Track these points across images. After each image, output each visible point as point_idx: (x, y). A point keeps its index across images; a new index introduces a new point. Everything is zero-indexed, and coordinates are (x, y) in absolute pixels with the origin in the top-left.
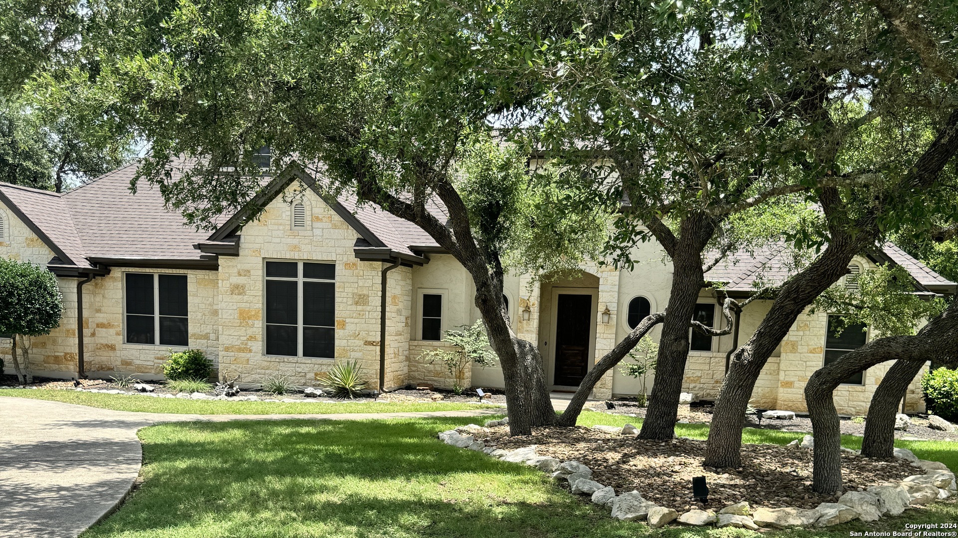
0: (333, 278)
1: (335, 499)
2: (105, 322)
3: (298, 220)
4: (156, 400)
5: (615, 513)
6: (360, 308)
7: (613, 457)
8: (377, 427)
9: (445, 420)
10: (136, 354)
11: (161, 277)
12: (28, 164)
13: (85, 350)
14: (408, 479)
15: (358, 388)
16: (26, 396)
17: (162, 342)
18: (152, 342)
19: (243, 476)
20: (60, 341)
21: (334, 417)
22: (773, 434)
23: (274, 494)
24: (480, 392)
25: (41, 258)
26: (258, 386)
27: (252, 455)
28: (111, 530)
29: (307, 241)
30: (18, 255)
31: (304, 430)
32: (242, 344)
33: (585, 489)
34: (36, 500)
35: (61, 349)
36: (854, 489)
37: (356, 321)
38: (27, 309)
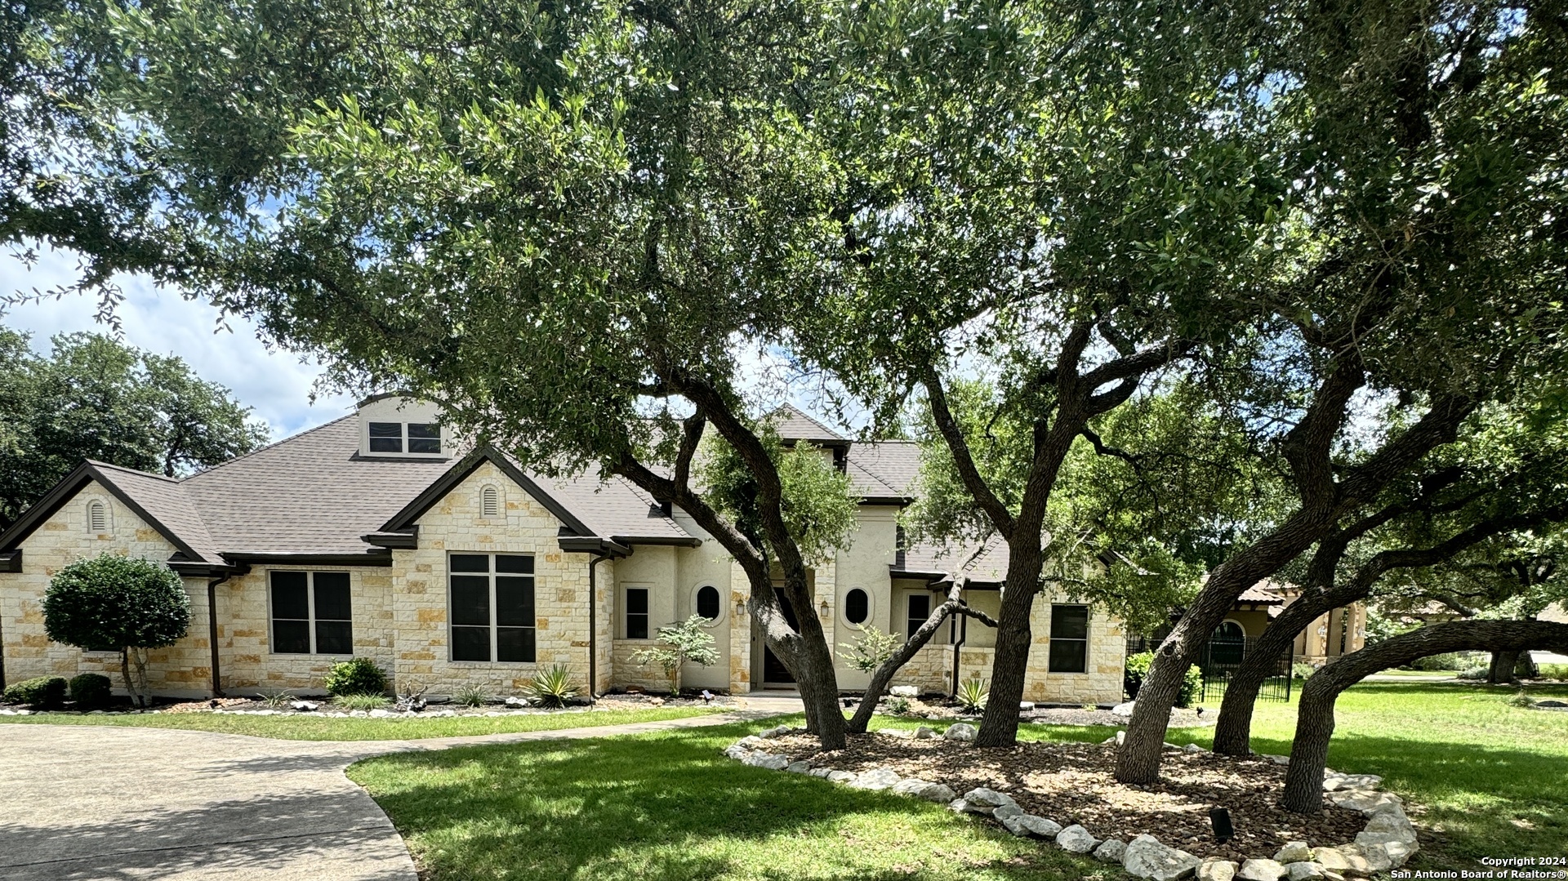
0: (532, 571)
2: (246, 629)
3: (488, 509)
4: (321, 721)
6: (565, 604)
10: (286, 665)
11: (316, 575)
13: (220, 663)
15: (569, 695)
17: (319, 651)
18: (306, 650)
20: (187, 652)
24: (708, 693)
25: (156, 555)
26: (449, 697)
29: (500, 530)
30: (125, 550)
32: (423, 649)
35: (188, 662)
37: (561, 619)
38: (143, 616)
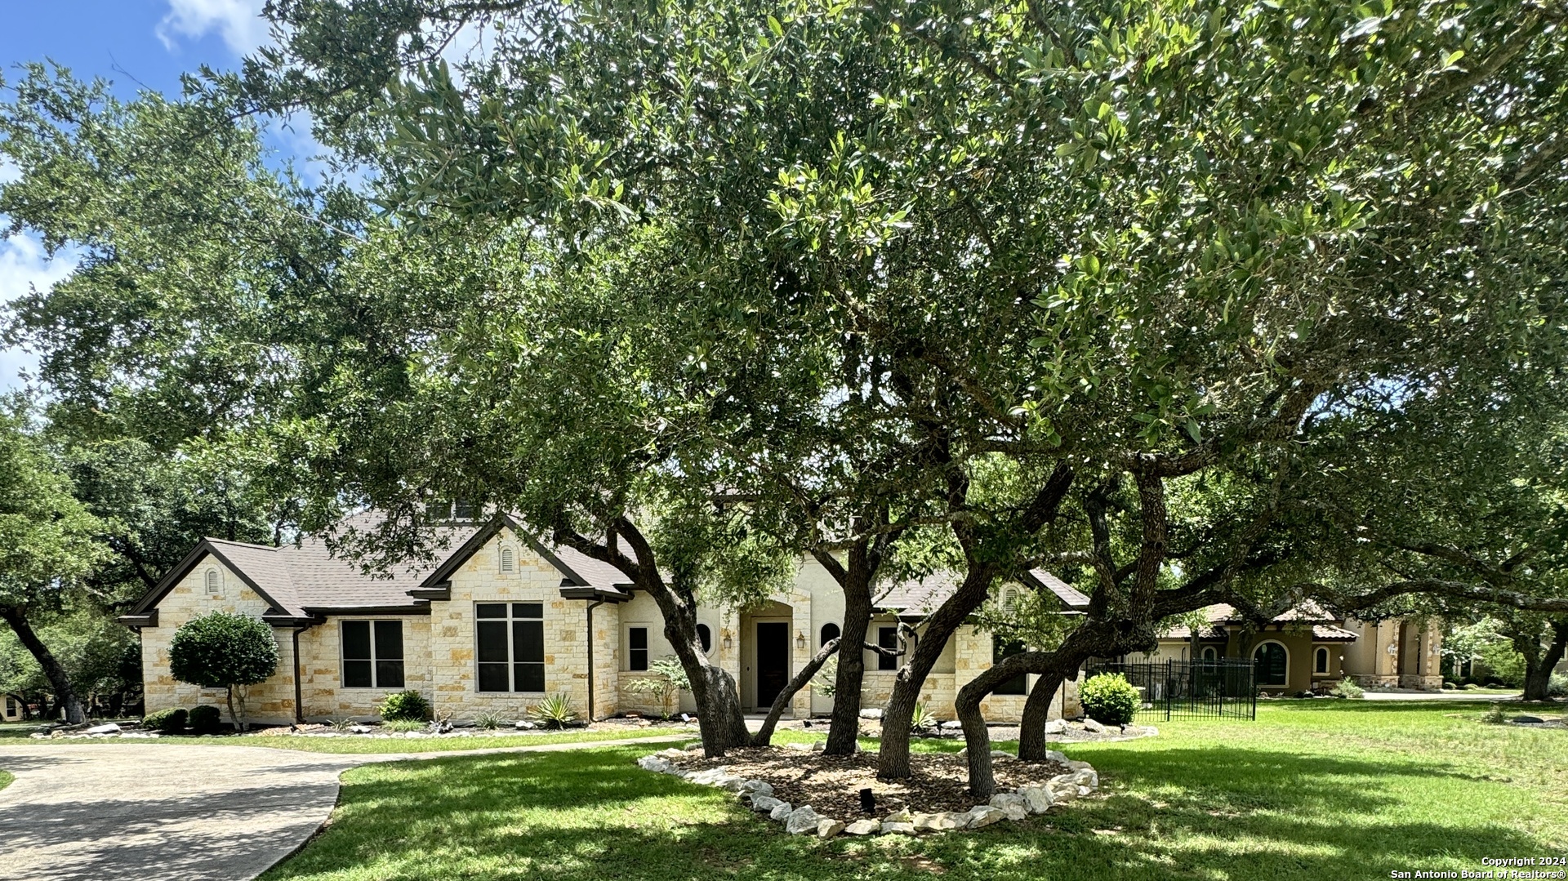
0: (541, 616)
1: (518, 831)
2: (322, 668)
3: (506, 565)
4: (369, 741)
5: (790, 828)
6: (567, 643)
7: (796, 773)
8: (580, 757)
9: (648, 746)
10: (354, 697)
11: (377, 623)
12: (244, 521)
13: (303, 696)
14: (596, 807)
15: (568, 719)
16: (237, 744)
17: (379, 685)
18: (369, 684)
19: (428, 812)
20: (276, 688)
21: (539, 749)
22: (949, 743)
23: (457, 829)
24: (685, 716)
25: (254, 610)
26: (471, 722)
27: (447, 791)
28: (281, 876)
29: (515, 584)
30: (233, 608)
31: (504, 764)
32: (455, 682)
33: (765, 806)
34: (212, 850)
35: (278, 696)
36: (1006, 791)
37: (564, 655)
38: (241, 659)
